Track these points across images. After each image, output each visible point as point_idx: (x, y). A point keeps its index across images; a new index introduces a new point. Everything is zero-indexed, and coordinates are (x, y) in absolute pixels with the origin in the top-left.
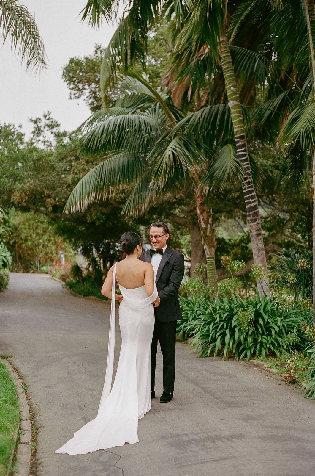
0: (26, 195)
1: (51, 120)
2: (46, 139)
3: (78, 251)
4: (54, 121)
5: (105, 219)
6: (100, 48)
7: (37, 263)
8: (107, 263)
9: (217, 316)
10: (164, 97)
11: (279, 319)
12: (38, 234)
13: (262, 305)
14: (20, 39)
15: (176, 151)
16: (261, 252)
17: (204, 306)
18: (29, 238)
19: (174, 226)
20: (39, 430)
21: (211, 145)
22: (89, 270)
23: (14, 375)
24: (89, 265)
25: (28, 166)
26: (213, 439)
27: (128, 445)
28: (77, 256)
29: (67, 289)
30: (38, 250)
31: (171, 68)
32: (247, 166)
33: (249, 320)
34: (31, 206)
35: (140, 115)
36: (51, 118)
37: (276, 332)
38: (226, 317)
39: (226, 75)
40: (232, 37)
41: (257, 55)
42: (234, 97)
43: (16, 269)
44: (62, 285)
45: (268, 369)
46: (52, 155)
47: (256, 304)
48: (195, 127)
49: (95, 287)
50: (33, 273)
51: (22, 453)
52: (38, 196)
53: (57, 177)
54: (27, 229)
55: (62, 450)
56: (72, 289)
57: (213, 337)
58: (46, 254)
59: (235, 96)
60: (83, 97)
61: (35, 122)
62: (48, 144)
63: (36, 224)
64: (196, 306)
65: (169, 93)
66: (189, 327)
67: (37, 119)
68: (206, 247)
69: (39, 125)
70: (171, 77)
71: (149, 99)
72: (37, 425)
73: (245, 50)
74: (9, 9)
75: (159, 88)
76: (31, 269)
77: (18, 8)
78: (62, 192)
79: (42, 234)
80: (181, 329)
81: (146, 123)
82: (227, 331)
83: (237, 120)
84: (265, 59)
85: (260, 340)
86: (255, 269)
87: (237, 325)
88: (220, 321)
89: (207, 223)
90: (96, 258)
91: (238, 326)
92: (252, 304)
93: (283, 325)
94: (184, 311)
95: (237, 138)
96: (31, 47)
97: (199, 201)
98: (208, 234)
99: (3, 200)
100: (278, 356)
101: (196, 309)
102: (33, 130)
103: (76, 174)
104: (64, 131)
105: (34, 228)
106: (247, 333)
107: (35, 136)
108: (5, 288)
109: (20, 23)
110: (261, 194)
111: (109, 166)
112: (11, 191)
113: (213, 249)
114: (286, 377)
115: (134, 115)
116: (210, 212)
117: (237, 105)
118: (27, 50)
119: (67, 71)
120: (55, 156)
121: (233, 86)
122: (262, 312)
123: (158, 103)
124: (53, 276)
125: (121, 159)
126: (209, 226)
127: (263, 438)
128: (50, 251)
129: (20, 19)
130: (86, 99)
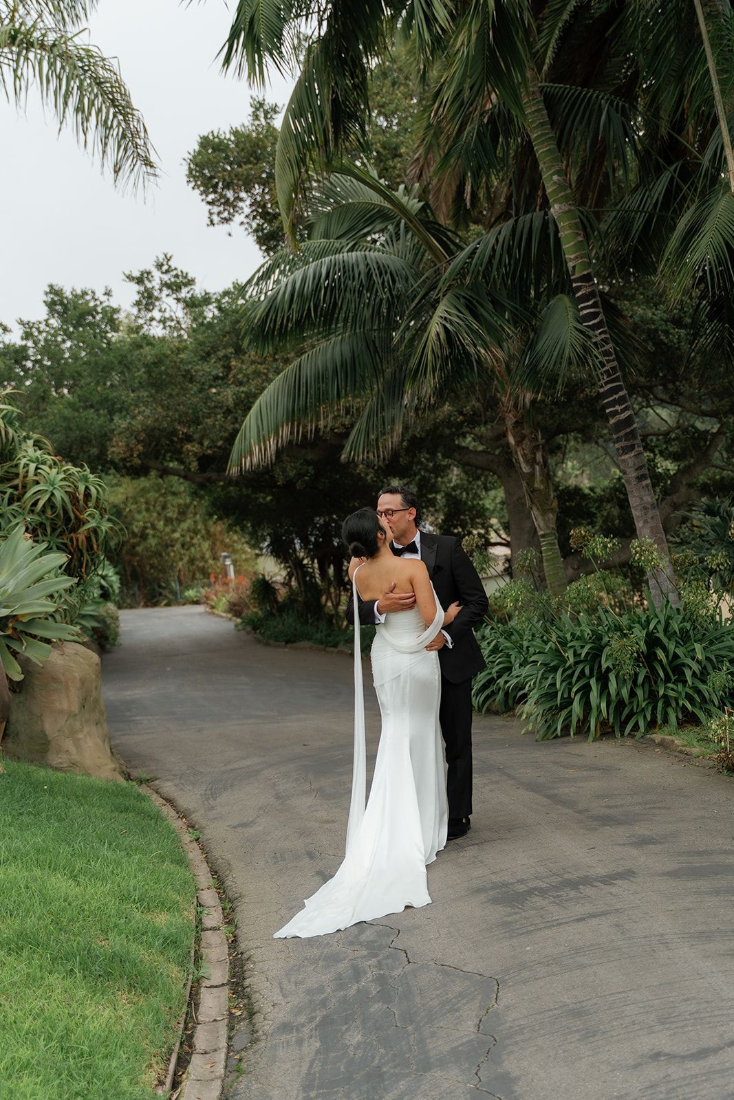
0: (139, 442)
1: (175, 272)
2: (167, 315)
3: (261, 549)
4: (180, 273)
5: (313, 472)
6: (261, 105)
7: (173, 584)
8: (329, 567)
9: (570, 655)
10: (414, 205)
11: (698, 647)
12: (168, 521)
13: (659, 621)
14: (93, 118)
15: (451, 322)
16: (651, 513)
17: (542, 637)
18: (150, 531)
19: (466, 473)
20: (236, 903)
21: (525, 301)
22: (290, 587)
23: (167, 811)
24: (290, 575)
25: (134, 378)
26: (574, 885)
27: (412, 909)
28: (261, 560)
29: (248, 633)
30: (172, 554)
31: (424, 139)
32: (603, 336)
33: (635, 654)
34: (151, 463)
35: (367, 253)
36: (173, 268)
37: (694, 674)
38: (588, 653)
39: (540, 150)
40: (547, 61)
41: (603, 98)
42: (560, 195)
43: (129, 601)
44: (236, 626)
45: (683, 749)
46: (186, 348)
47: (648, 622)
48: (487, 268)
49: (307, 622)
50: (168, 605)
51: (209, 945)
52: (164, 441)
53: (201, 395)
54: (144, 513)
55: (286, 931)
56: (258, 631)
57: (566, 696)
58: (192, 561)
59: (563, 194)
60: (239, 218)
61: (140, 281)
62: (172, 324)
63: (161, 499)
64: (525, 637)
65: (423, 195)
66: (515, 681)
67: (142, 274)
68: (535, 513)
69: (149, 285)
70: (426, 158)
71: (383, 216)
72: (230, 894)
73: (576, 90)
74: (61, 56)
75: (402, 187)
76: (161, 597)
77: (81, 52)
78: (214, 425)
79: (177, 519)
80: (500, 688)
81: (382, 267)
82: (593, 682)
83: (573, 243)
84: (620, 103)
85: (661, 693)
86: (638, 549)
87: (611, 667)
88: (576, 663)
89: (532, 462)
90: (303, 559)
91: (614, 668)
92: (639, 622)
93: (708, 659)
94: (501, 651)
95: (576, 280)
96: (118, 135)
97: (510, 420)
98: (538, 485)
99: (89, 456)
100: (704, 722)
101: (525, 644)
102: (137, 297)
103: (241, 384)
104: (203, 294)
105: (158, 508)
106: (635, 682)
107: (142, 312)
108: (114, 645)
109: (90, 85)
110: (649, 384)
111: (313, 364)
112: (105, 435)
113: (551, 516)
114: (720, 760)
115: (354, 253)
116: (536, 439)
117: (569, 211)
118: (111, 141)
119: (197, 165)
120: (192, 351)
121: (558, 173)
122: (661, 635)
123: (403, 221)
124: (213, 607)
125: (338, 348)
126: (537, 468)
127: (674, 874)
128: (198, 556)
129: (88, 75)
130: (246, 221)
